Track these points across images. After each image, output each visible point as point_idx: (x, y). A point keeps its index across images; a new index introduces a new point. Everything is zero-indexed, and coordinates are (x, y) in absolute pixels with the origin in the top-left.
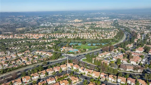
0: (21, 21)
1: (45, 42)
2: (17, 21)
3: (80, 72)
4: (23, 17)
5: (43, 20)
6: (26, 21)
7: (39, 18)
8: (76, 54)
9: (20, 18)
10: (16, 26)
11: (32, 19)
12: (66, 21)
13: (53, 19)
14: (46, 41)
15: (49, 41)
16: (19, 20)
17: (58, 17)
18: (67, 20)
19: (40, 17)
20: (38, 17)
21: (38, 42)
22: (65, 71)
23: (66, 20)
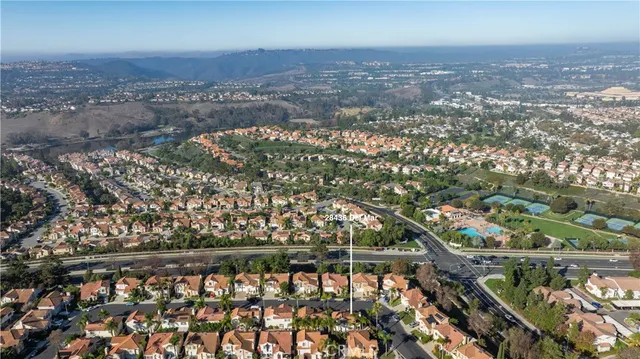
0: (370, 81)
1: (391, 171)
2: (356, 80)
3: (416, 328)
4: (381, 66)
5: (453, 83)
6: (387, 81)
7: (439, 72)
8: (477, 247)
9: (370, 70)
10: (343, 98)
11: (409, 78)
12: (562, 91)
13: (500, 80)
14: (395, 169)
15: (406, 171)
16: (363, 77)
17: (526, 74)
18: (569, 87)
19: (444, 69)
20: (438, 70)
21: (368, 167)
22: (362, 299)
23: (559, 87)
